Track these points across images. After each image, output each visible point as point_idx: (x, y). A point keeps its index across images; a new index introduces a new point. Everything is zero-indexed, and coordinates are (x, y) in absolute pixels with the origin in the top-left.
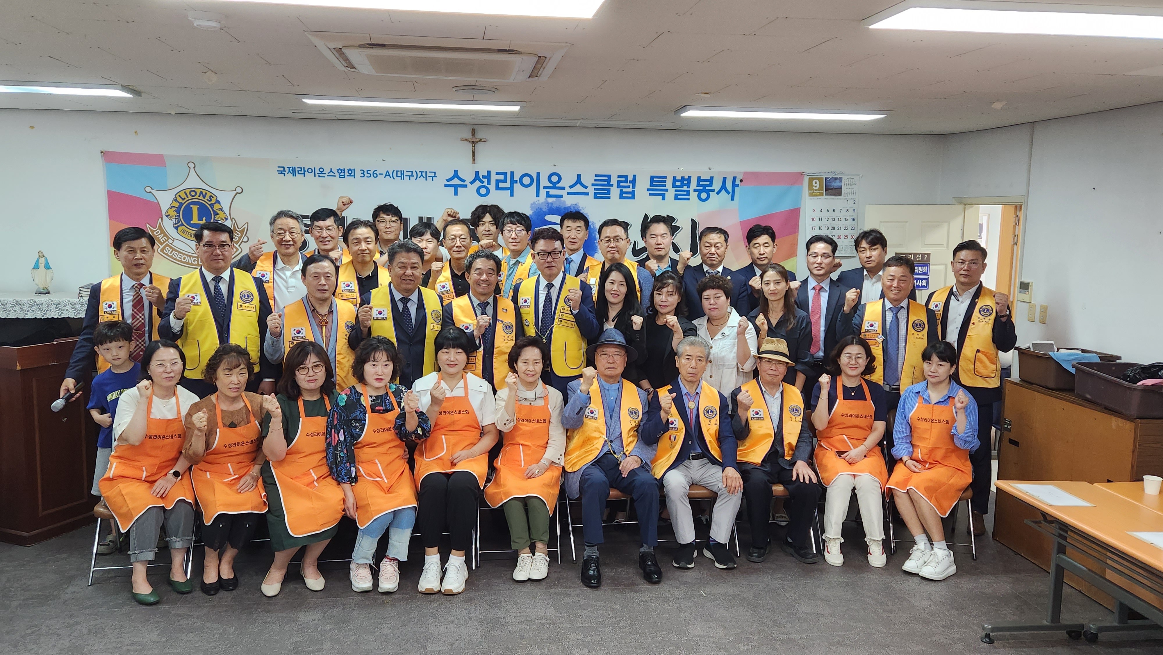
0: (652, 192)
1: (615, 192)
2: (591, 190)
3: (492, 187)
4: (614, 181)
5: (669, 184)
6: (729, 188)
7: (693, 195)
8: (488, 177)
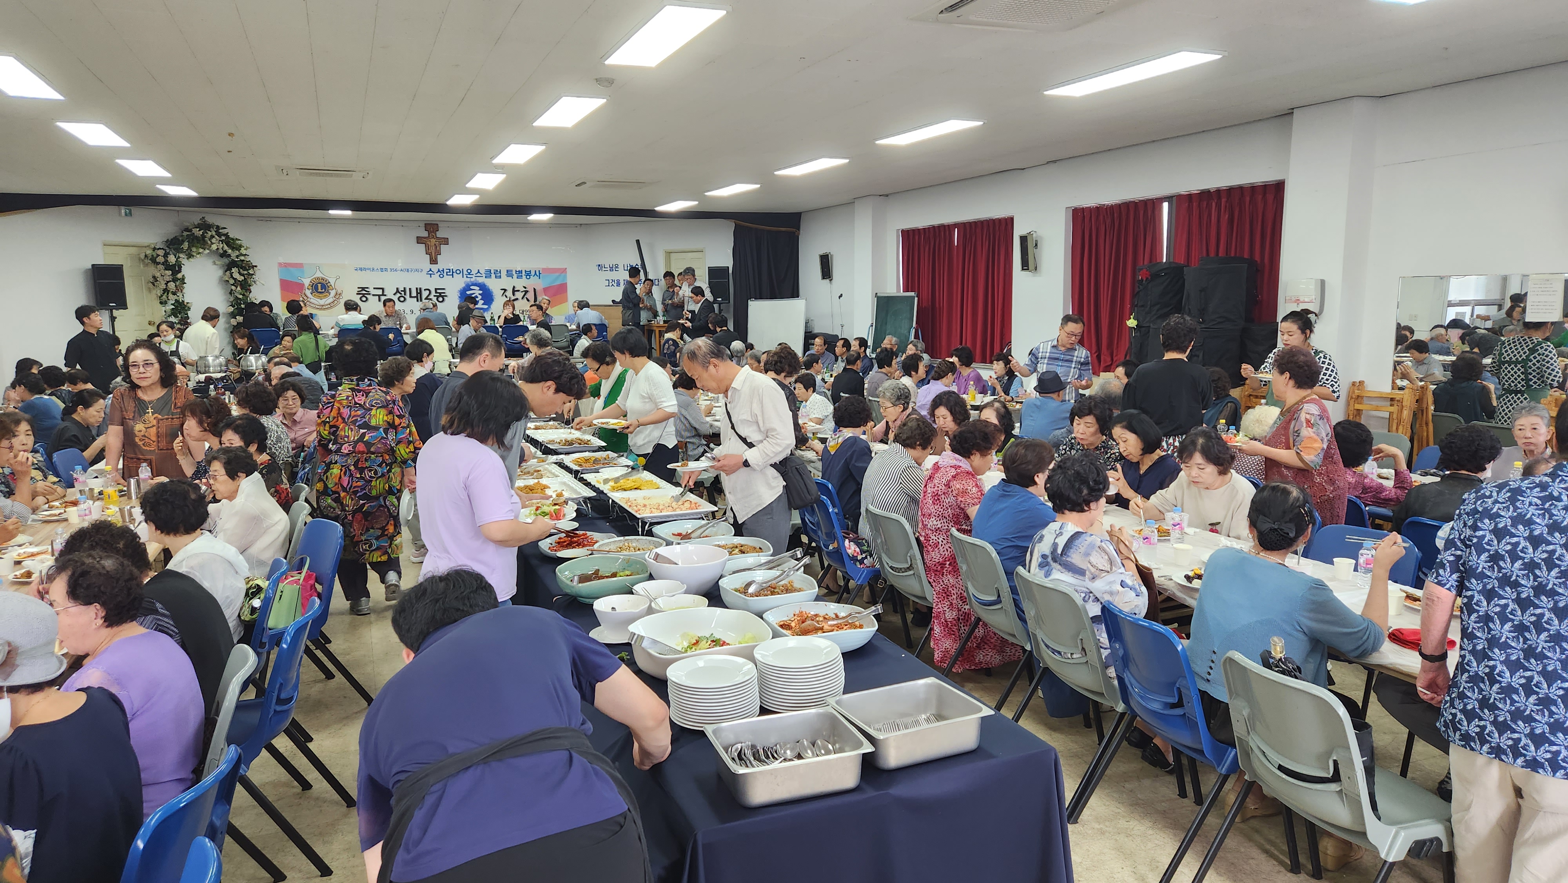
0: (508, 276)
1: (493, 276)
2: (484, 275)
3: (445, 274)
4: (493, 272)
5: (514, 273)
6: (538, 274)
7: (524, 277)
8: (443, 271)
